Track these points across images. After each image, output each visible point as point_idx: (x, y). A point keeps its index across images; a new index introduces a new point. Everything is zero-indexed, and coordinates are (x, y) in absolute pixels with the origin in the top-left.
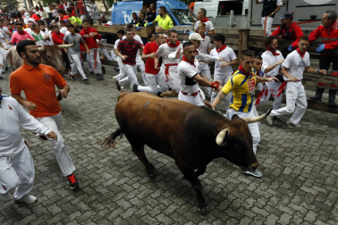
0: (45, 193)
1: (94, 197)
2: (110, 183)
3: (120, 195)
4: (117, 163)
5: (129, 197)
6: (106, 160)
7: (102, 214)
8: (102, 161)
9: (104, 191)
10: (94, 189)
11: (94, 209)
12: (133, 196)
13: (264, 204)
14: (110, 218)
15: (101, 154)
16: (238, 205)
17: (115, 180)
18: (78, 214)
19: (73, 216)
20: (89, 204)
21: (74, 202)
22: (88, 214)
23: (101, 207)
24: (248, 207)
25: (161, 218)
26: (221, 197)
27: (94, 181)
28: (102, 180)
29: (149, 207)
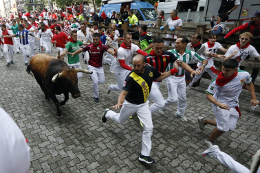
0: (55, 128)
1: (83, 137)
2: (93, 129)
3: (100, 139)
4: (98, 115)
5: (105, 141)
6: (91, 112)
7: (88, 149)
8: (89, 113)
9: (89, 134)
10: (83, 131)
11: (83, 145)
12: (108, 141)
13: (211, 169)
14: (93, 154)
15: (88, 108)
16: (187, 165)
17: (96, 127)
18: (73, 146)
19: (71, 147)
20: (80, 141)
21: (71, 138)
22: (79, 148)
23: (88, 145)
24: (196, 169)
25: (127, 161)
26: (174, 156)
27: (84, 126)
28: (89, 126)
29: (118, 152)
